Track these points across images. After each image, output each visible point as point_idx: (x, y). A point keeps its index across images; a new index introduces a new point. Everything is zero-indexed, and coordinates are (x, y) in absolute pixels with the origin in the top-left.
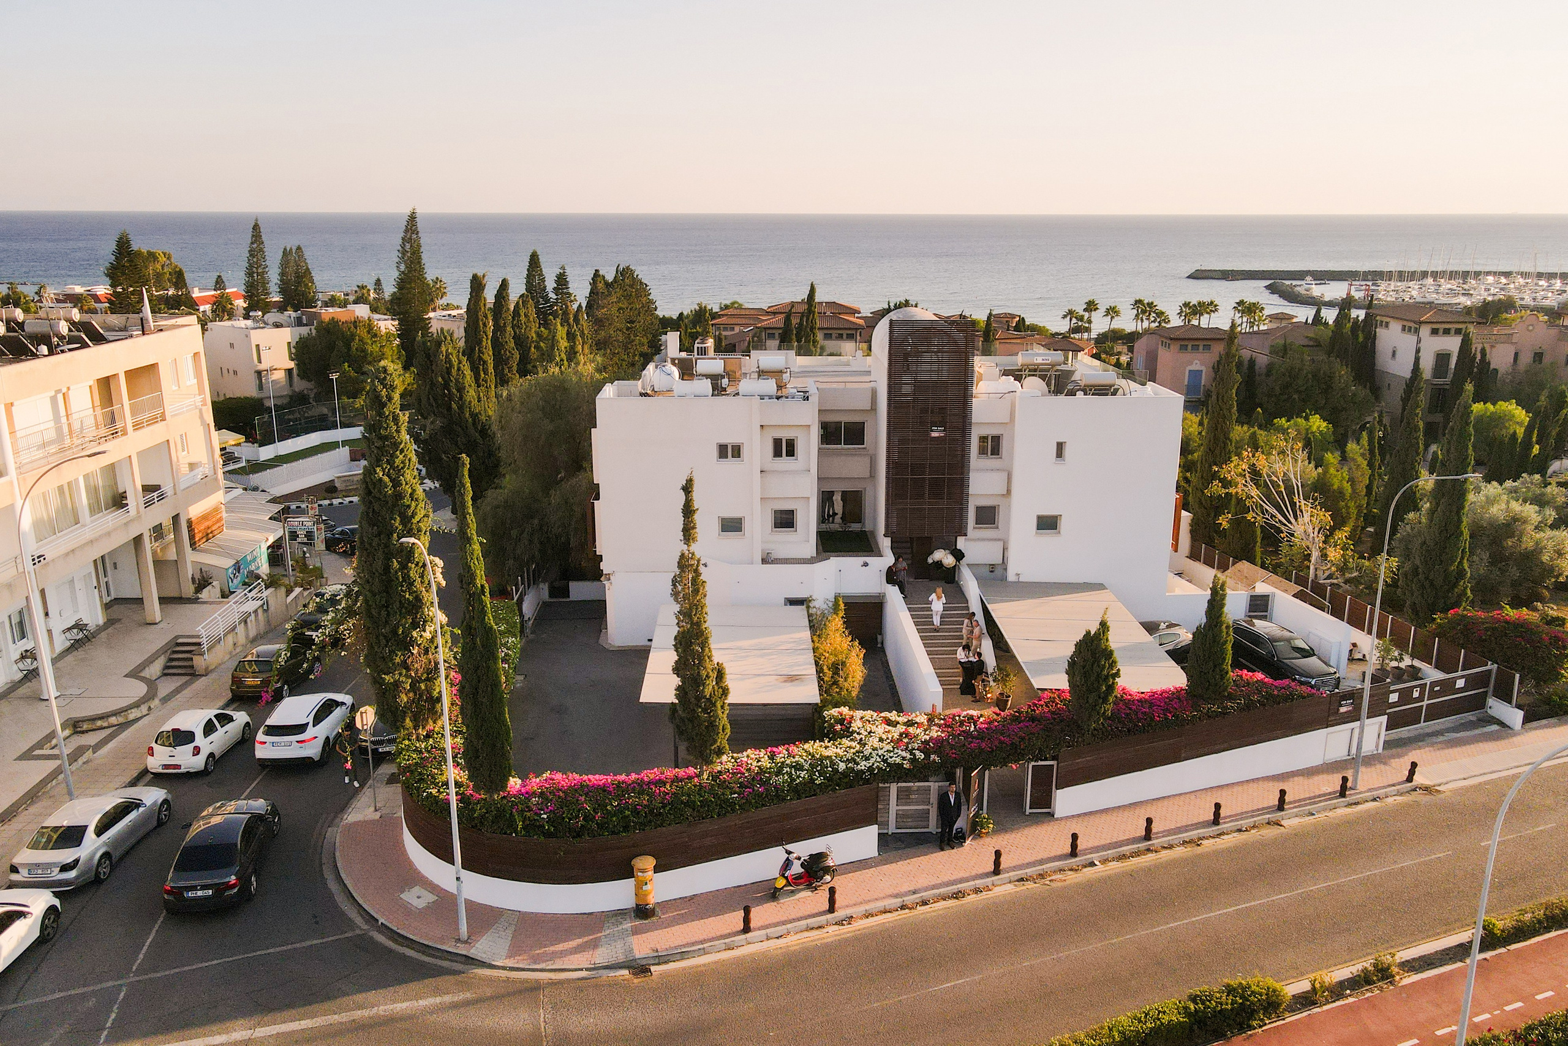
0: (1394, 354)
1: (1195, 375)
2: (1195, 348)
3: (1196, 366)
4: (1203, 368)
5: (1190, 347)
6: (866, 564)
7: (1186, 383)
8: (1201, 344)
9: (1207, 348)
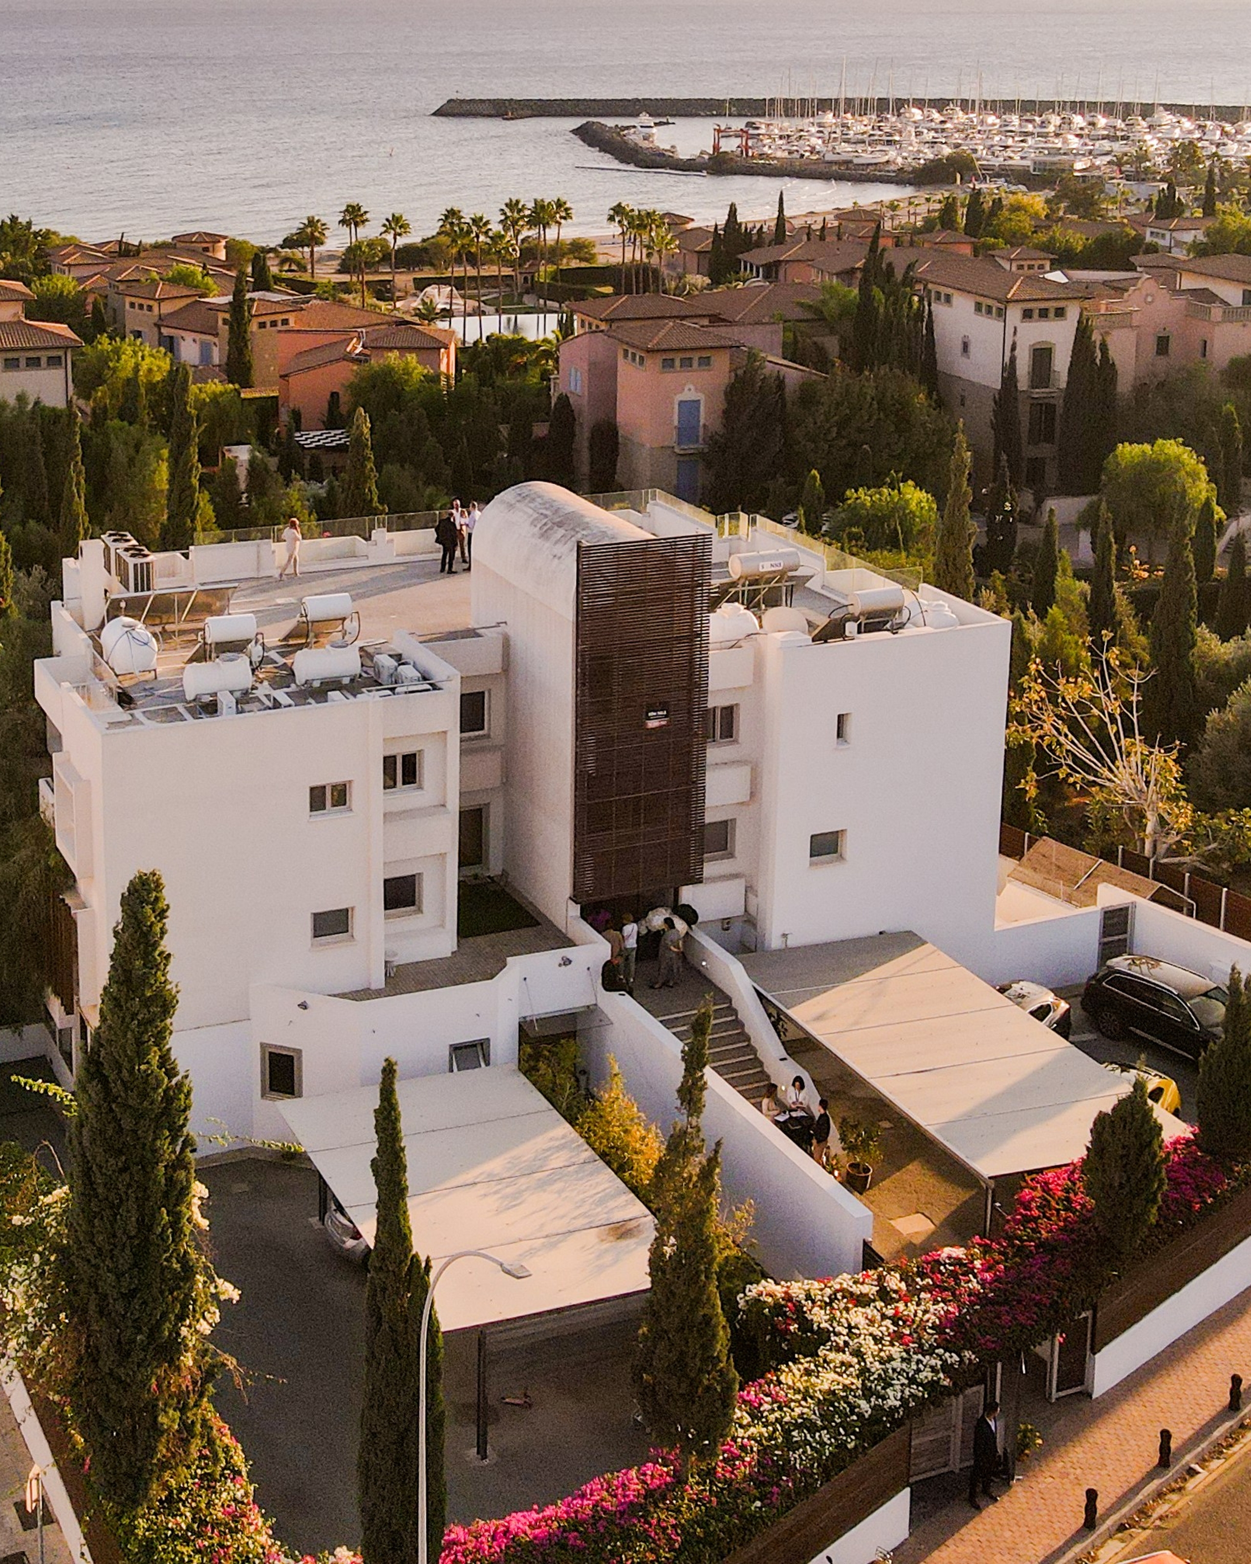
0: (966, 347)
1: (689, 408)
2: (687, 363)
3: (689, 394)
4: (701, 397)
5: (677, 363)
6: (567, 962)
7: (676, 423)
8: (696, 356)
9: (705, 362)
